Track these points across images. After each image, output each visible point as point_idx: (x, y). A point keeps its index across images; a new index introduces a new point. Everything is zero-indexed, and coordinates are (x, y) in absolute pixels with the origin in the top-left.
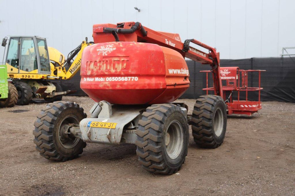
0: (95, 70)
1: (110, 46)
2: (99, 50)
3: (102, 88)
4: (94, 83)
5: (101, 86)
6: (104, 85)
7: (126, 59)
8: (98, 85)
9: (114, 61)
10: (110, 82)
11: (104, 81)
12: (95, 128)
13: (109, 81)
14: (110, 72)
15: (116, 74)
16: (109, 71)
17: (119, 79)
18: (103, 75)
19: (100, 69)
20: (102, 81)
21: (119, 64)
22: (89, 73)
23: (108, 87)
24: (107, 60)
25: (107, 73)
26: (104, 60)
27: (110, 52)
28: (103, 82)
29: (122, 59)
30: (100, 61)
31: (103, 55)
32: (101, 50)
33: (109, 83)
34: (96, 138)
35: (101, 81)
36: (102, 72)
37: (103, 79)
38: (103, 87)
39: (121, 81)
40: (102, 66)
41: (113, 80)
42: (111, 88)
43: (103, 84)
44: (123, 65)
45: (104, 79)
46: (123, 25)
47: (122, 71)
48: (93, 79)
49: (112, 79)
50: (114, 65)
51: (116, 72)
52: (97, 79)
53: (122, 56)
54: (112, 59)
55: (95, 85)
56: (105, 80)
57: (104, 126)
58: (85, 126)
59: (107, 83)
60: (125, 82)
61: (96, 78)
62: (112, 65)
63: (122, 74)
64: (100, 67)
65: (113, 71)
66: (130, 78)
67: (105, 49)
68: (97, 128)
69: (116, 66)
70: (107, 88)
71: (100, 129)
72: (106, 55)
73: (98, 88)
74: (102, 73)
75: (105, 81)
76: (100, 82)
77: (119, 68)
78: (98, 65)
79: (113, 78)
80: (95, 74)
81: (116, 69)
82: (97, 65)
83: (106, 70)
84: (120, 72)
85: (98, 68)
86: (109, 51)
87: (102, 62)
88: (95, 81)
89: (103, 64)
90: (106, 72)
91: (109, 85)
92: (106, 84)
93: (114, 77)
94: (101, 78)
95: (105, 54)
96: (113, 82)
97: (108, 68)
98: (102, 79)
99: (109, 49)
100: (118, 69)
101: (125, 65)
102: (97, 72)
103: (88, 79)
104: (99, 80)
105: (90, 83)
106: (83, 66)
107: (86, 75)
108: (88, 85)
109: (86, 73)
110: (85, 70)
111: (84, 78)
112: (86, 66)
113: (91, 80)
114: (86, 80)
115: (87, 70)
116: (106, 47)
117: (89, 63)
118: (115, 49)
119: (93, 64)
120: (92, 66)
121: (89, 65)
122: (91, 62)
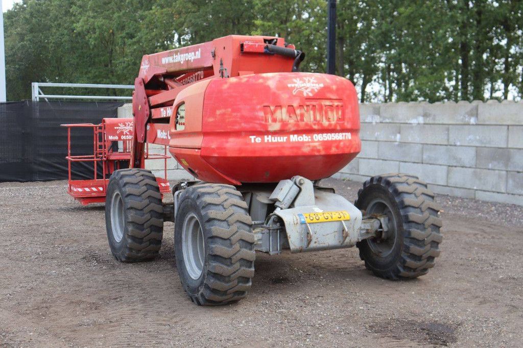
0: (292, 121)
1: (312, 80)
2: (293, 85)
3: (307, 152)
4: (289, 146)
5: (306, 150)
6: (311, 148)
7: (340, 104)
8: (299, 148)
9: (325, 106)
10: (321, 141)
11: (310, 140)
12: (314, 224)
13: (319, 141)
14: (321, 124)
15: (330, 128)
16: (319, 123)
17: (332, 136)
18: (309, 131)
19: (302, 120)
20: (307, 140)
21: (332, 111)
22: (276, 127)
23: (319, 151)
24: (314, 103)
25: (316, 127)
26: (308, 103)
27: (316, 91)
28: (308, 142)
29: (336, 103)
30: (301, 106)
31: (305, 95)
32: (296, 85)
33: (319, 145)
34: (315, 242)
35: (305, 140)
36: (307, 124)
38: (309, 152)
39: (336, 141)
40: (306, 115)
41: (325, 138)
42: (323, 153)
43: (309, 146)
44: (337, 113)
45: (310, 137)
47: (338, 123)
48: (285, 138)
49: (322, 136)
50: (326, 113)
51: (330, 125)
52: (294, 138)
53: (335, 98)
54: (323, 103)
55: (292, 148)
56: (312, 138)
57: (330, 218)
58: (296, 223)
59: (316, 144)
60: (340, 141)
61: (291, 136)
62: (324, 112)
63: (338, 128)
64: (302, 116)
65: (325, 123)
66: (344, 134)
67: (304, 85)
68: (319, 224)
69: (330, 113)
70: (317, 154)
71: (325, 224)
72: (311, 95)
73: (300, 153)
74: (307, 128)
75: (313, 141)
76: (303, 143)
77: (334, 117)
78: (298, 112)
79: (325, 135)
80: (293, 129)
81: (328, 120)
82: (294, 112)
83: (315, 122)
84: (335, 125)
85: (299, 118)
86: (314, 88)
87: (305, 108)
88: (291, 140)
89: (307, 111)
90: (315, 124)
91: (320, 148)
92: (315, 147)
93: (326, 134)
94: (304, 135)
95: (307, 94)
96: (326, 141)
97: (318, 118)
98: (305, 138)
99: (312, 85)
100: (331, 119)
101: (340, 113)
102: (297, 125)
103: (268, 139)
104: (300, 139)
105: (279, 146)
106: (245, 113)
107: (262, 130)
108: (270, 150)
109: (265, 126)
110: (258, 122)
111: (252, 137)
112: (261, 114)
113: (279, 141)
114: (258, 140)
115: (266, 120)
116: (304, 82)
117: (272, 108)
118: (322, 85)
119: (284, 110)
120: (282, 114)
121: (273, 113)
122: (279, 106)
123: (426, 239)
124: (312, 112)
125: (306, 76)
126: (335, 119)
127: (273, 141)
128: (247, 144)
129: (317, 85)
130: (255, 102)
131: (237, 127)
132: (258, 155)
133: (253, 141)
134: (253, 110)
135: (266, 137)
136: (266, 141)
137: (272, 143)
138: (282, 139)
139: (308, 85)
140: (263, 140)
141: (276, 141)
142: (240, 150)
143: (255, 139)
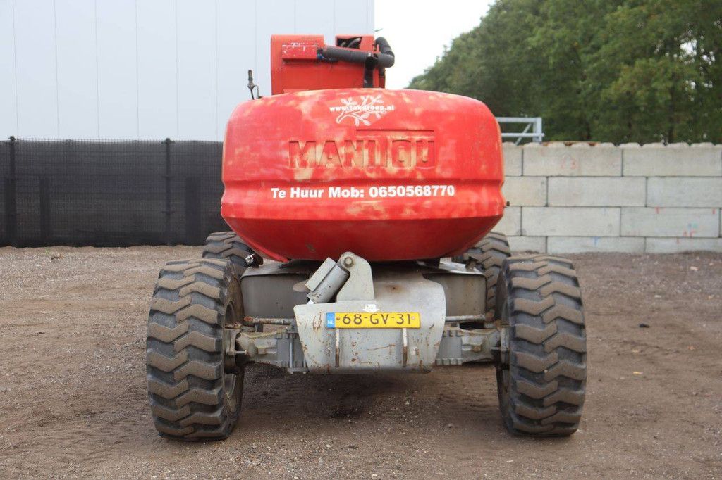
0: (331, 166)
1: (374, 100)
2: (338, 109)
3: (356, 215)
4: (327, 204)
5: (353, 211)
6: (363, 209)
7: (426, 138)
8: (341, 208)
9: (394, 141)
10: (384, 198)
11: (362, 196)
12: (350, 331)
13: (378, 198)
14: (383, 171)
15: (401, 177)
16: (379, 169)
17: (408, 190)
18: (361, 181)
19: (348, 163)
20: (357, 196)
21: (407, 149)
22: (305, 174)
23: (377, 213)
24: (372, 137)
25: (372, 175)
26: (360, 137)
27: (379, 117)
28: (359, 199)
29: (417, 137)
30: (347, 142)
31: (357, 123)
32: (344, 109)
33: (379, 204)
34: (353, 360)
35: (353, 196)
36: (356, 171)
37: (357, 192)
38: (359, 215)
39: (415, 198)
40: (356, 155)
41: (392, 193)
42: (385, 217)
43: (360, 205)
44: (419, 153)
45: (362, 191)
46: (359, 43)
47: (419, 170)
48: (321, 192)
49: (387, 190)
50: (395, 153)
51: (402, 172)
52: (335, 192)
53: (416, 128)
54: (389, 137)
55: (330, 207)
56: (367, 194)
57: (381, 321)
58: (316, 326)
59: (373, 203)
60: (424, 198)
61: (331, 189)
62: (389, 152)
63: (419, 177)
64: (349, 157)
65: (392, 169)
66: (436, 187)
67: (359, 108)
68: (359, 331)
69: (402, 154)
70: (373, 218)
71: (372, 332)
72: (367, 123)
73: (343, 216)
74: (358, 176)
75: (367, 197)
76: (350, 200)
77: (410, 160)
78: (342, 150)
79: (391, 188)
80: (331, 178)
81: (400, 163)
82: (336, 152)
83: (371, 167)
84: (413, 173)
85: (343, 160)
86: (376, 113)
87: (355, 144)
88: (330, 196)
89: (359, 149)
90: (371, 171)
91: (381, 209)
92: (370, 206)
93: (394, 187)
94: (353, 188)
95: (361, 122)
96: (393, 198)
97: (378, 160)
98: (354, 192)
99: (373, 108)
100: (405, 164)
101: (425, 152)
102: (338, 170)
103: (296, 192)
104: (346, 193)
105: (310, 204)
106: (266, 153)
107: (287, 179)
108: (297, 210)
109: (291, 173)
110: (280, 166)
111: (275, 190)
112: (285, 154)
113: (311, 196)
114: (282, 194)
115: (293, 164)
116: (360, 103)
117: (302, 145)
118: (391, 108)
119: (320, 148)
120: (316, 154)
121: (303, 152)
122: (312, 142)
123: (546, 371)
124: (366, 152)
125: (365, 94)
126: (414, 161)
127: (303, 196)
128: (266, 200)
129: (382, 108)
130: (279, 135)
131: (254, 175)
132: (279, 217)
133: (275, 196)
134: (275, 147)
135: (292, 189)
136: (292, 196)
137: (301, 199)
138: (316, 194)
139: (365, 108)
140: (288, 194)
141: (306, 196)
142: (259, 209)
143: (278, 192)
